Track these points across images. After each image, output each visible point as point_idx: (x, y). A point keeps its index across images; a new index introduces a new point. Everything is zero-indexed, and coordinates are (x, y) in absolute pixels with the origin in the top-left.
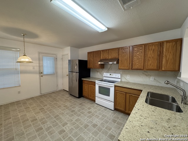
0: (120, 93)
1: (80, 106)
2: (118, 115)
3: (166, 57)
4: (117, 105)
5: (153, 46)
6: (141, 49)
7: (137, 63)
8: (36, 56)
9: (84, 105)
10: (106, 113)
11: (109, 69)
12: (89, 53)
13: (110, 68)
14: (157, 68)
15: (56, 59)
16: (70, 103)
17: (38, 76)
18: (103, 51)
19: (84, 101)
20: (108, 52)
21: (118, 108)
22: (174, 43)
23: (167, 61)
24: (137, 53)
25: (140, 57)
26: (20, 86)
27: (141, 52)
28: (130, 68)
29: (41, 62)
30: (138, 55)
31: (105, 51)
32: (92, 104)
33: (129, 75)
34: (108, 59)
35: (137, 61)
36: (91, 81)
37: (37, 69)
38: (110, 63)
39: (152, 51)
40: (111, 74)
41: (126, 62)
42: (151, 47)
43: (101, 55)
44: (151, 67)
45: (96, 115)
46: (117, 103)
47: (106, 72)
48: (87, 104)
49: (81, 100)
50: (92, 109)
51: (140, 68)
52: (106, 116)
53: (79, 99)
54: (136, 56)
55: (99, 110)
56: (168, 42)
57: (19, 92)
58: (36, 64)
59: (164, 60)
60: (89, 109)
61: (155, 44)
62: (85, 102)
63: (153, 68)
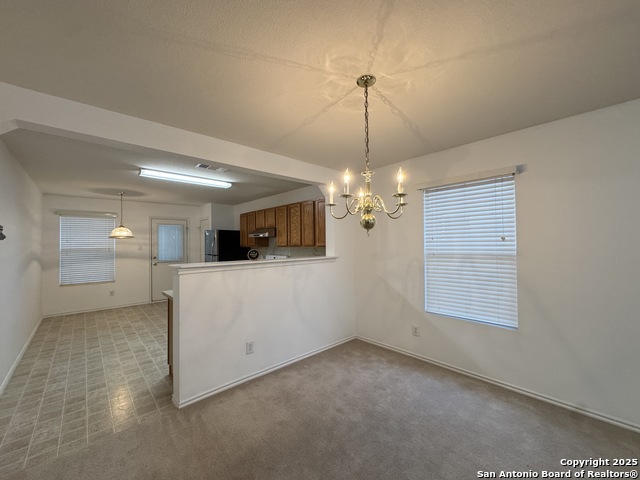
5: (308, 206)
6: (297, 211)
7: (295, 235)
8: (146, 224)
14: (313, 243)
15: (186, 230)
17: (147, 263)
18: (258, 212)
20: (263, 214)
24: (294, 217)
25: (297, 224)
26: (114, 282)
27: (298, 216)
28: (288, 244)
29: (154, 236)
30: (295, 221)
35: (295, 231)
37: (146, 250)
38: (261, 236)
39: (307, 214)
41: (283, 233)
42: (306, 208)
43: (257, 220)
44: (307, 241)
51: (297, 243)
54: (293, 223)
57: (112, 293)
58: (144, 239)
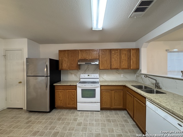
0: (105, 92)
1: (61, 121)
2: (106, 114)
3: (132, 59)
4: (103, 104)
5: (125, 51)
6: (117, 53)
7: (115, 64)
9: (66, 118)
10: (95, 116)
11: (86, 70)
12: (60, 51)
13: (87, 68)
14: (128, 67)
16: (40, 125)
18: (81, 50)
19: (61, 113)
20: (87, 52)
21: (105, 107)
22: (136, 51)
23: (133, 63)
24: (114, 55)
25: (116, 59)
27: (117, 55)
28: (110, 68)
30: (115, 57)
31: (84, 51)
32: (74, 113)
33: (106, 75)
34: (87, 60)
35: (115, 62)
36: (70, 85)
38: (92, 64)
39: (124, 55)
40: (89, 74)
41: (105, 63)
42: (124, 52)
43: (80, 55)
44: (124, 67)
45: (90, 123)
46: (103, 102)
47: (83, 74)
48: (68, 116)
49: (55, 114)
50: (79, 118)
51: (117, 67)
52: (99, 120)
53: (51, 113)
54: (113, 58)
55: (88, 116)
56: (133, 49)
59: (132, 62)
60: (75, 120)
61: (126, 50)
62: (63, 115)
63: (125, 67)
